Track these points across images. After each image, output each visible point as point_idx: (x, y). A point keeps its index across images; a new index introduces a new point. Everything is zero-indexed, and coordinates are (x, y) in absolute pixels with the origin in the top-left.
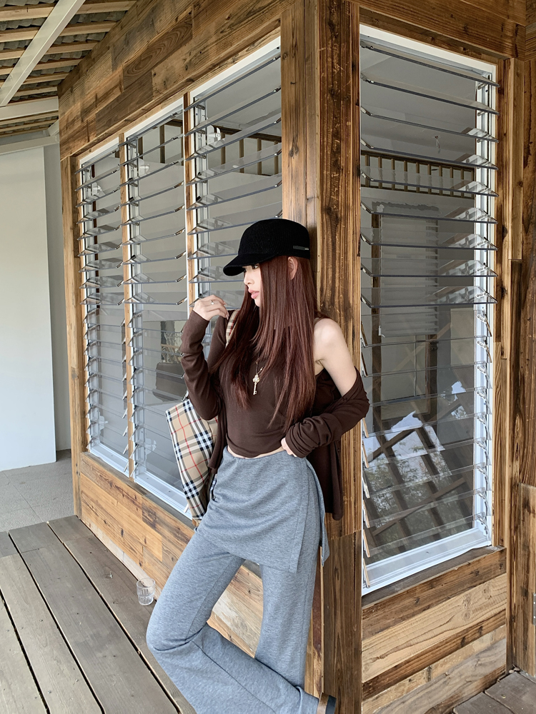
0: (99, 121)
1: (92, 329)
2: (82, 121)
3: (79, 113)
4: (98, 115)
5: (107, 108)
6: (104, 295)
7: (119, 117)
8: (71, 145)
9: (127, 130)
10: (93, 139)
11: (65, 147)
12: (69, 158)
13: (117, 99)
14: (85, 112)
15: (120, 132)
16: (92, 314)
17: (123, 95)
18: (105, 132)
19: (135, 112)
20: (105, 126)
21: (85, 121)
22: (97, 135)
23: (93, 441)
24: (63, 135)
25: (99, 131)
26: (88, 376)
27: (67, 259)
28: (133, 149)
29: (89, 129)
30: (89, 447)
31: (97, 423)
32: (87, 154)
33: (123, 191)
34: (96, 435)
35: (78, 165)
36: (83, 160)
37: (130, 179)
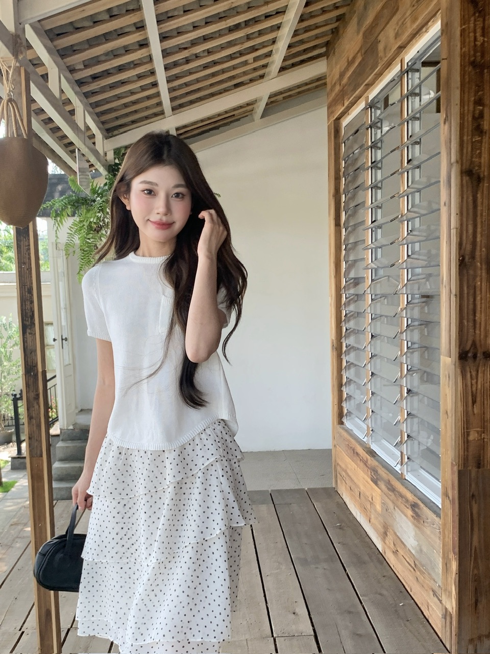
0: (349, 85)
2: (340, 85)
3: (338, 76)
4: (349, 78)
5: (354, 72)
7: (361, 82)
8: (333, 109)
9: (370, 93)
10: (346, 103)
11: (330, 110)
12: (333, 122)
13: (360, 64)
14: (342, 75)
15: (365, 95)
17: (363, 59)
18: (354, 96)
19: (370, 78)
20: (352, 90)
21: (342, 84)
22: (349, 99)
24: (329, 97)
25: (350, 95)
26: (345, 347)
27: (330, 228)
28: (378, 111)
29: (344, 93)
30: (344, 419)
31: (353, 396)
32: (347, 116)
33: (367, 155)
35: (341, 128)
36: (345, 123)
37: (373, 142)
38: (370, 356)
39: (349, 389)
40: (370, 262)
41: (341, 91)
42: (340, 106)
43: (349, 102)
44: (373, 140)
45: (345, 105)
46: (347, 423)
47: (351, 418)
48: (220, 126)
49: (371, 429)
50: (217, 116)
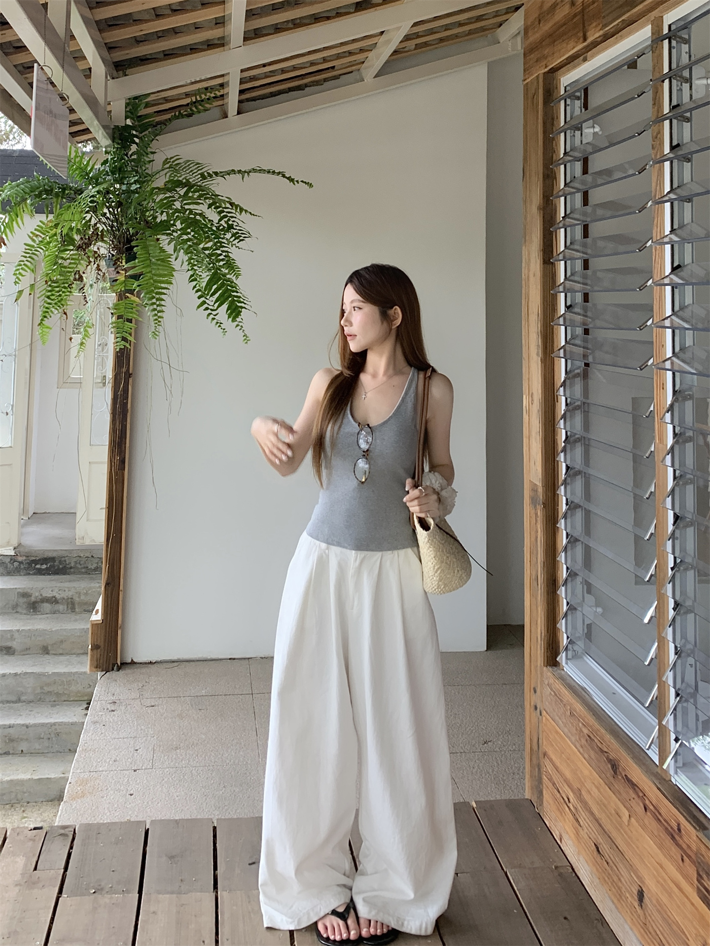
1: (575, 410)
2: (572, 4)
6: (599, 340)
9: (670, 9)
11: (534, 56)
12: (541, 77)
15: (654, 15)
16: (575, 377)
18: (623, 18)
20: (622, 6)
23: (570, 646)
24: (530, 34)
25: (610, 19)
26: (564, 505)
27: (529, 266)
28: (683, 45)
29: (586, 17)
30: (562, 658)
31: (579, 609)
32: (579, 65)
33: (659, 133)
34: (577, 635)
35: (557, 88)
36: (567, 79)
37: (674, 107)
38: (671, 564)
39: (573, 593)
40: (669, 354)
41: (575, 15)
42: (572, 44)
43: (601, 33)
44: (674, 103)
45: (589, 40)
46: (569, 668)
47: (576, 657)
48: (306, 86)
49: (673, 736)
50: (309, 64)
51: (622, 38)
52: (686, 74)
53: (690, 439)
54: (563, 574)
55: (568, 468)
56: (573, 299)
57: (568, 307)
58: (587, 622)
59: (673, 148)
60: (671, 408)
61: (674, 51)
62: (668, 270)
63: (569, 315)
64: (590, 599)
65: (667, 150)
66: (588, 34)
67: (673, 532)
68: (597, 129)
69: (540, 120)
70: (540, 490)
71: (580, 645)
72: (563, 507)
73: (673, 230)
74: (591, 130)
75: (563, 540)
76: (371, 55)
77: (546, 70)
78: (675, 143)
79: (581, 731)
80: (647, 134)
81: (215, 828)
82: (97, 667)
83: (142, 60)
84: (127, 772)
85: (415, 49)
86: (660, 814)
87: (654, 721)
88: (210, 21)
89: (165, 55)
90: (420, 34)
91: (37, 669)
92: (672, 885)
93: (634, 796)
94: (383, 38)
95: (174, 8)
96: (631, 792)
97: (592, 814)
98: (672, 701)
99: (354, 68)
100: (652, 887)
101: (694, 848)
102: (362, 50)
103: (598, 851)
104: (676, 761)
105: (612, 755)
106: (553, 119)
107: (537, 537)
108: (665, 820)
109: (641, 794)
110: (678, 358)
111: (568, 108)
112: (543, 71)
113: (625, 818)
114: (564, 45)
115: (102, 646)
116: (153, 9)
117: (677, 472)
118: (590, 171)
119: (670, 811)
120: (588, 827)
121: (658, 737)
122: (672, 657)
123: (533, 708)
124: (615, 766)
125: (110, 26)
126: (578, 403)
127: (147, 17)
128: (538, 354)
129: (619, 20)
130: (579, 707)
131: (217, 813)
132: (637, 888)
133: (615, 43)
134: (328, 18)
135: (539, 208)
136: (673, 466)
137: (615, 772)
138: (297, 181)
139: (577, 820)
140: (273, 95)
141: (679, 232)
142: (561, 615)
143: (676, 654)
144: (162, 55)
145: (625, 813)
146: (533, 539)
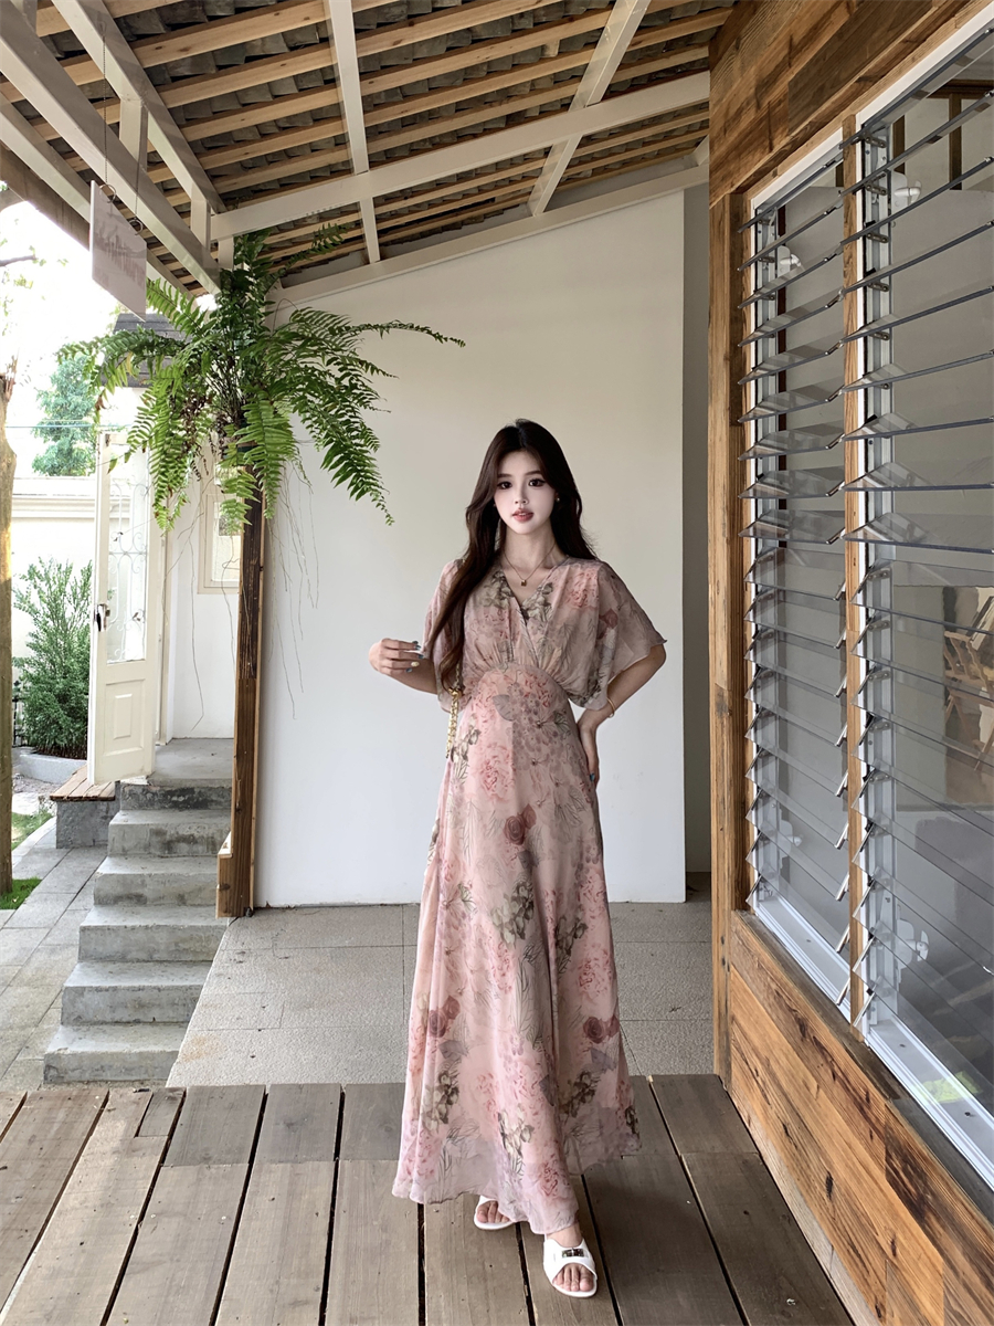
0: (795, 97)
1: (767, 598)
2: (758, 106)
3: (752, 91)
4: (794, 83)
5: (815, 61)
6: (798, 514)
7: (844, 75)
8: (731, 169)
9: (862, 105)
10: (781, 143)
11: (719, 174)
12: (728, 199)
13: (839, 35)
14: (765, 84)
15: (845, 114)
16: (767, 560)
17: (854, 18)
18: (810, 120)
19: (885, 53)
20: (808, 105)
21: (765, 104)
22: (792, 130)
23: (762, 885)
24: (716, 148)
25: (796, 121)
26: (754, 713)
27: (715, 429)
28: (880, 149)
29: (772, 121)
30: (752, 900)
31: (772, 839)
32: (769, 181)
33: (851, 257)
34: (771, 870)
35: (746, 211)
36: (757, 199)
37: (868, 224)
38: (864, 774)
39: (765, 819)
40: (862, 522)
41: (761, 121)
42: (758, 155)
43: (788, 139)
44: (869, 219)
45: (776, 150)
46: (760, 911)
47: (770, 898)
48: (463, 223)
49: (866, 988)
50: (460, 197)
51: (814, 145)
52: (883, 183)
53: (888, 625)
54: (753, 794)
55: (758, 668)
56: (765, 466)
57: (759, 477)
58: (783, 855)
59: (866, 274)
60: (863, 587)
61: (868, 157)
62: (861, 421)
63: (760, 486)
64: (786, 826)
65: (860, 276)
66: (775, 142)
67: (866, 736)
68: (795, 260)
69: (727, 251)
70: (726, 694)
71: (774, 884)
72: (753, 715)
73: (866, 374)
74: (788, 262)
75: (753, 754)
76: (538, 182)
77: (733, 189)
78: (869, 268)
79: (769, 987)
80: (839, 259)
81: (343, 1095)
82: (226, 912)
83: (256, 192)
84: (251, 1032)
85: (593, 175)
86: (849, 1082)
87: (845, 967)
88: (327, 141)
89: (282, 185)
90: (595, 156)
91: (171, 922)
92: (861, 1168)
93: (822, 1062)
94: (548, 162)
95: (282, 125)
96: (819, 1057)
97: (780, 1087)
98: (865, 943)
99: (519, 200)
100: (841, 1174)
101: (883, 1121)
102: (525, 177)
103: (786, 1132)
104: (869, 1018)
105: (801, 1013)
106: (742, 250)
107: (723, 751)
108: (854, 1090)
109: (830, 1059)
110: (872, 527)
111: (760, 236)
112: (729, 192)
113: (814, 1090)
114: (750, 157)
115: (232, 887)
116: (256, 126)
117: (871, 664)
118: (788, 309)
119: (859, 1077)
120: (777, 1107)
121: (851, 990)
122: (865, 889)
123: (721, 963)
124: (803, 1026)
125: (210, 148)
126: (772, 591)
127: (249, 136)
128: (724, 535)
129: (806, 123)
130: (767, 957)
131: (349, 1078)
132: (826, 1175)
133: (806, 152)
134: (475, 136)
135: (726, 359)
136: (865, 656)
137: (804, 1035)
138: (446, 339)
139: (765, 1096)
140: (423, 235)
141: (873, 376)
142: (752, 845)
143: (869, 885)
144: (277, 186)
145: (813, 1084)
146: (719, 754)
